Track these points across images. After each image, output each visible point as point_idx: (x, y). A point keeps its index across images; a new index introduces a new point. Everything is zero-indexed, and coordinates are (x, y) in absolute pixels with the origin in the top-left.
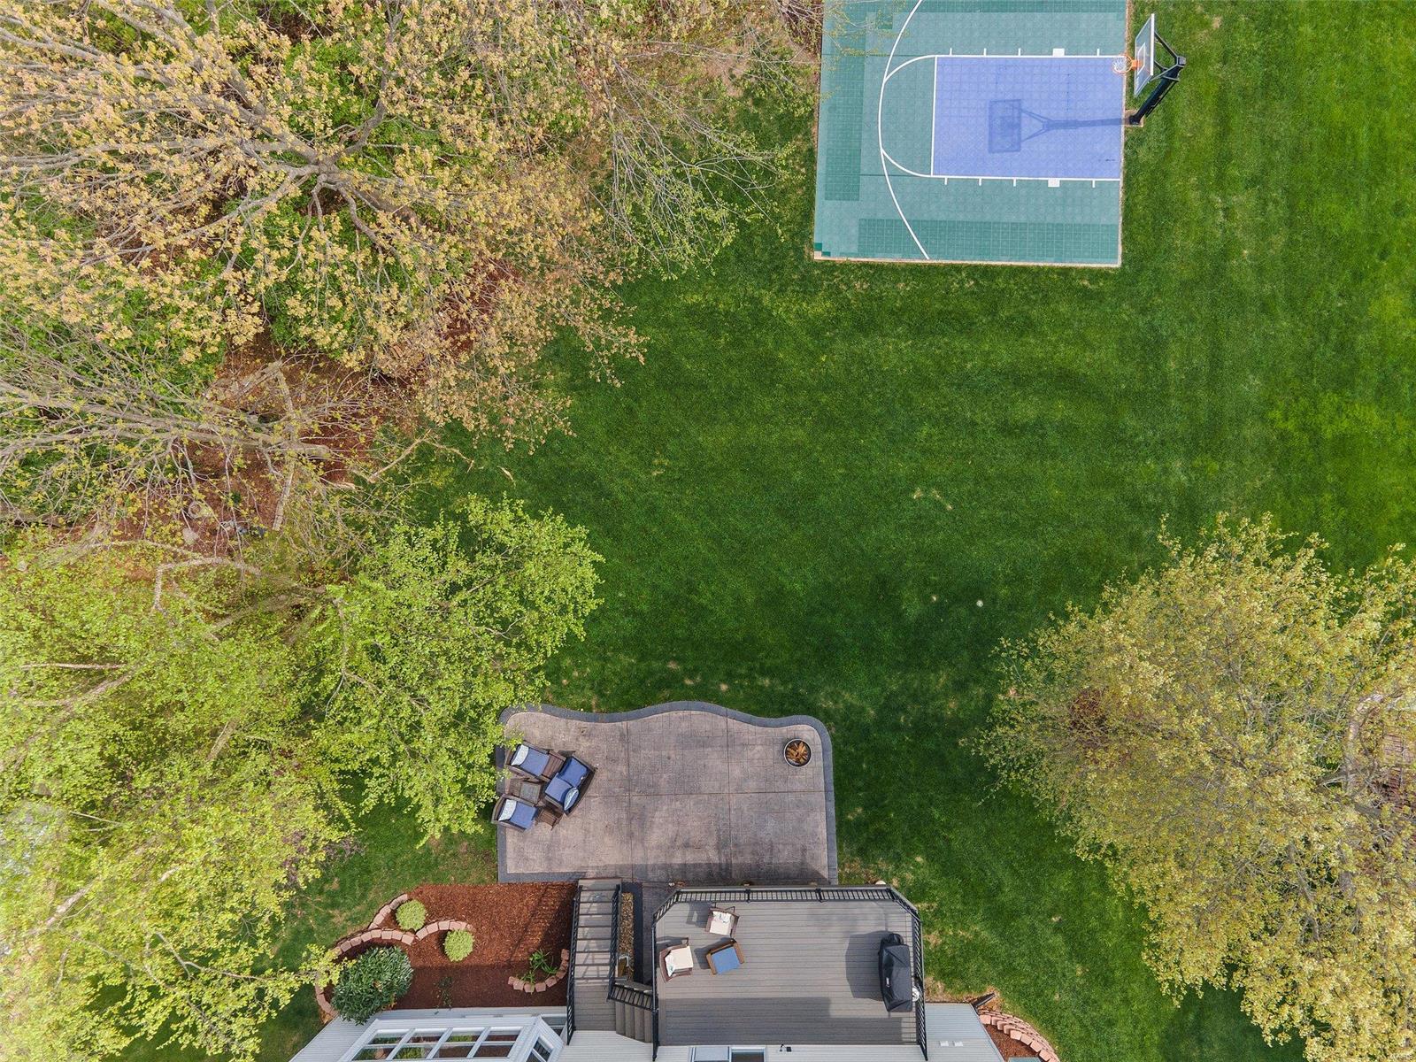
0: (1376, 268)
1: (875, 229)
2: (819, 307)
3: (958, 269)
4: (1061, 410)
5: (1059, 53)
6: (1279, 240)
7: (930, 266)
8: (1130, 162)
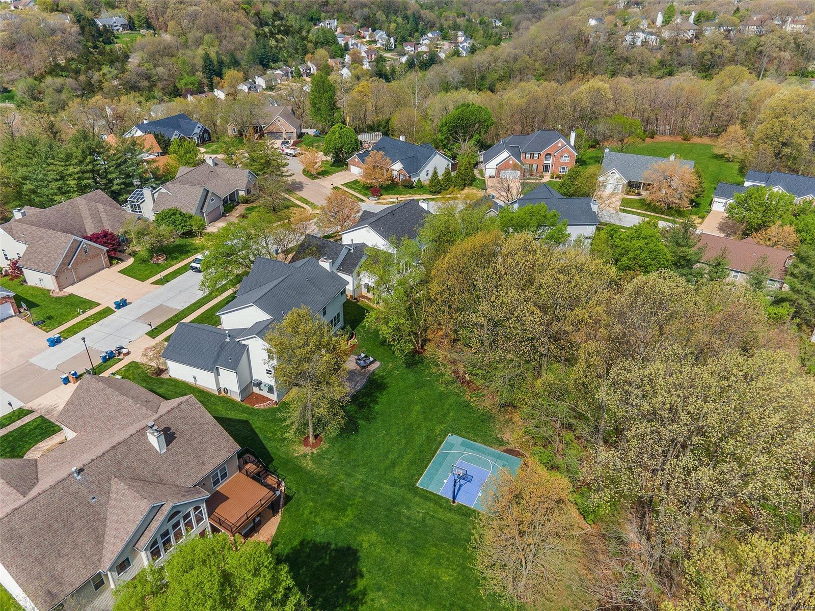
0: (385, 539)
1: (451, 446)
2: (437, 432)
3: (433, 456)
4: (388, 462)
5: (480, 495)
6: (405, 521)
7: (436, 452)
8: (442, 498)
